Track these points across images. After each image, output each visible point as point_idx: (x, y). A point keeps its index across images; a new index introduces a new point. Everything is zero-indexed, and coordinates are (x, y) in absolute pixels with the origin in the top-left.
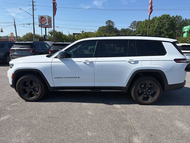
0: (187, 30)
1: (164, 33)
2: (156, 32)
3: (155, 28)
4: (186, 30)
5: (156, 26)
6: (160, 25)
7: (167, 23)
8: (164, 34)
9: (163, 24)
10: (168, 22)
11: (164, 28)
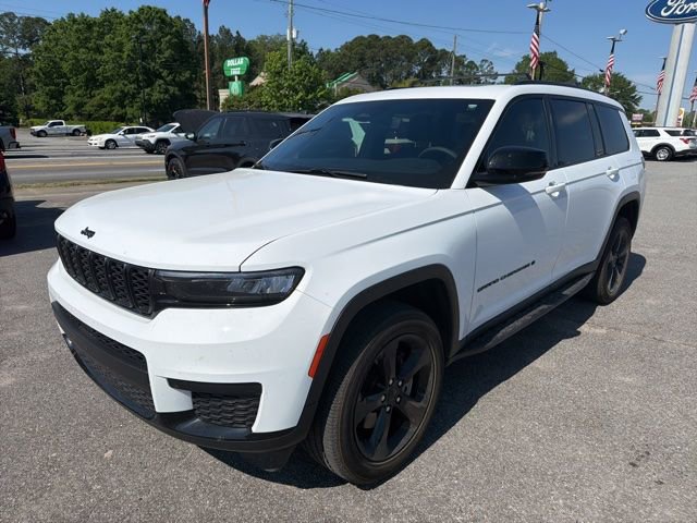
0: (239, 73)
1: (162, 78)
2: (130, 71)
3: (125, 56)
4: (235, 72)
5: (128, 46)
6: (144, 46)
7: (167, 39)
8: (162, 81)
9: (151, 41)
10: (169, 37)
11: (160, 59)
